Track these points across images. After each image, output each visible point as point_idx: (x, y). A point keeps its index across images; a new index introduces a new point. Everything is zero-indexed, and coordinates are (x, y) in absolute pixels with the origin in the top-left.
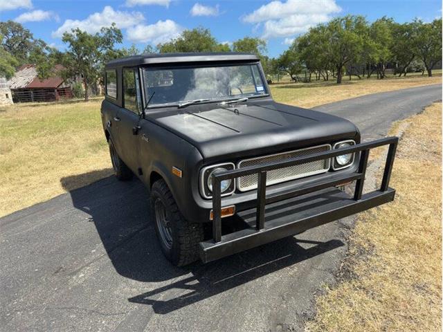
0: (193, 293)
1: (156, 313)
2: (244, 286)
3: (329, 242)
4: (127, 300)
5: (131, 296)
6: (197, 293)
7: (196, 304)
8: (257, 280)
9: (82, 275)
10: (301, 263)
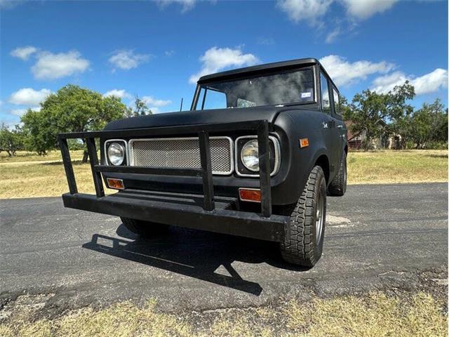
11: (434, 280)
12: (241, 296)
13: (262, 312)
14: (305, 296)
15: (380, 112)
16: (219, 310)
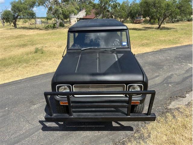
0: (58, 127)
1: (42, 129)
2: (74, 132)
3: (127, 127)
4: (38, 121)
5: (41, 120)
6: (58, 128)
7: (54, 132)
8: (81, 132)
9: (35, 106)
10: (104, 132)
11: (167, 107)
12: (128, 133)
13: (135, 135)
14: (143, 125)
15: (107, 6)
16: (124, 140)
